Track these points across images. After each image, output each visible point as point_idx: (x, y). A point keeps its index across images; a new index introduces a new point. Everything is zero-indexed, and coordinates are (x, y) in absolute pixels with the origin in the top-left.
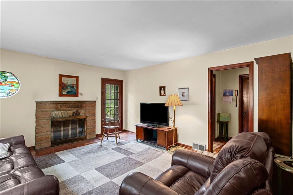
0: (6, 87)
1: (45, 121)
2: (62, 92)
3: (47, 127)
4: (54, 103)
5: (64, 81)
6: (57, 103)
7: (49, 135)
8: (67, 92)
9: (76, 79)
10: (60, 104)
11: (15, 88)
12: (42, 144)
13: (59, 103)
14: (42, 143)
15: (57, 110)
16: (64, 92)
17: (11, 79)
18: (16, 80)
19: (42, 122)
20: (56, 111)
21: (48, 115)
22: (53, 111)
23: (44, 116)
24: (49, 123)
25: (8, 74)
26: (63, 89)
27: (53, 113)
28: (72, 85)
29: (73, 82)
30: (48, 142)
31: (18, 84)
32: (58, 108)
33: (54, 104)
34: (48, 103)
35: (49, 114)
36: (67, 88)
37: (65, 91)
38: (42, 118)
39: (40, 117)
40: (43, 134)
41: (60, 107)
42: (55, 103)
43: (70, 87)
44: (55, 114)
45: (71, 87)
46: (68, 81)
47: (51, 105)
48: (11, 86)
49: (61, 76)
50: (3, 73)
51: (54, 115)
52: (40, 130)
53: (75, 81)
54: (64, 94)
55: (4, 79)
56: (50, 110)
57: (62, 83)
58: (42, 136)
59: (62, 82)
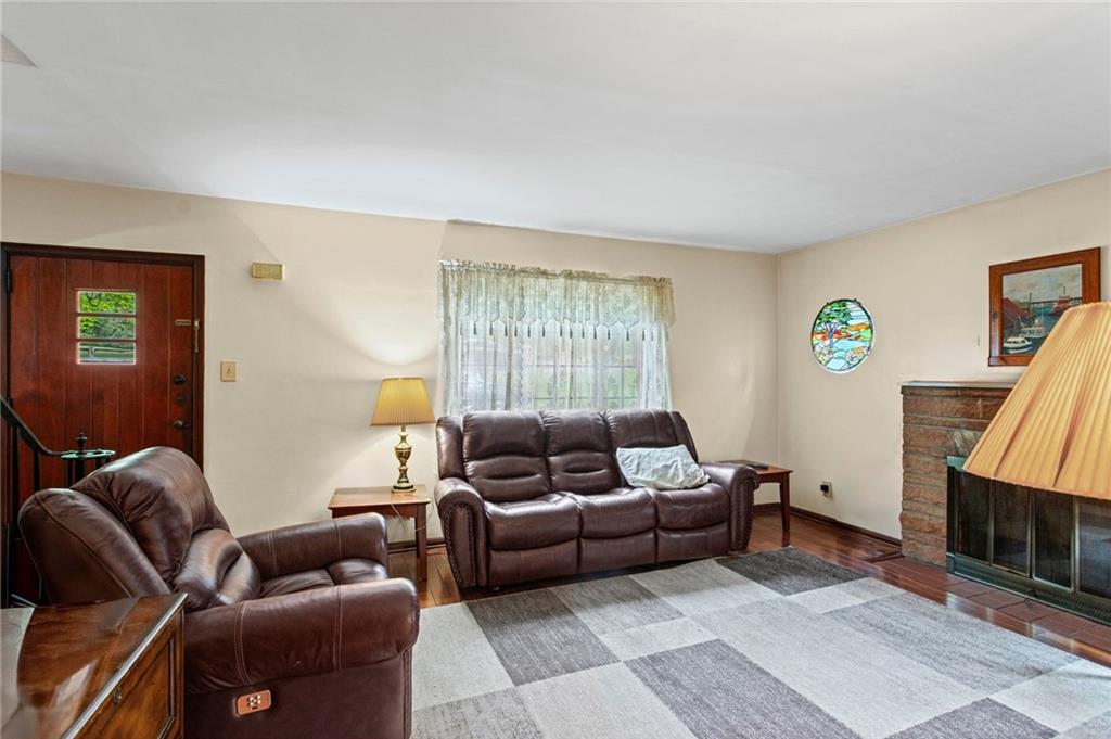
0: (845, 341)
1: (928, 463)
2: (1005, 345)
3: (937, 486)
4: (959, 393)
5: (1013, 291)
6: (969, 396)
7: (941, 521)
8: (1027, 343)
9: (1080, 266)
10: (984, 398)
11: (863, 344)
12: (919, 546)
13: (978, 397)
14: (920, 542)
15: (971, 423)
16: (1016, 342)
17: (857, 317)
18: (865, 320)
19: (918, 461)
20: (967, 429)
21: (939, 441)
22: (957, 427)
23: (922, 442)
24: (940, 472)
25: (850, 306)
26: (1006, 331)
27: (957, 433)
28: (1056, 305)
29: (1061, 285)
30: (940, 547)
31: (869, 330)
32: (972, 416)
33: (957, 396)
34: (937, 392)
35: (941, 435)
36: (1030, 323)
37: (1019, 339)
38: (920, 450)
39: (912, 443)
40: (924, 508)
41: (984, 413)
42: (964, 396)
43: (1044, 315)
44: (964, 440)
45: (1051, 315)
46: (1032, 286)
47: (949, 400)
48: (856, 339)
49: (997, 273)
50: (841, 304)
51: (958, 445)
52: (913, 488)
53: (1073, 278)
54: (1011, 352)
55: (844, 320)
56: (944, 419)
57: (1004, 303)
58: (920, 516)
59: (1004, 297)
